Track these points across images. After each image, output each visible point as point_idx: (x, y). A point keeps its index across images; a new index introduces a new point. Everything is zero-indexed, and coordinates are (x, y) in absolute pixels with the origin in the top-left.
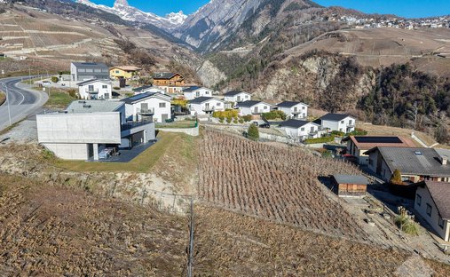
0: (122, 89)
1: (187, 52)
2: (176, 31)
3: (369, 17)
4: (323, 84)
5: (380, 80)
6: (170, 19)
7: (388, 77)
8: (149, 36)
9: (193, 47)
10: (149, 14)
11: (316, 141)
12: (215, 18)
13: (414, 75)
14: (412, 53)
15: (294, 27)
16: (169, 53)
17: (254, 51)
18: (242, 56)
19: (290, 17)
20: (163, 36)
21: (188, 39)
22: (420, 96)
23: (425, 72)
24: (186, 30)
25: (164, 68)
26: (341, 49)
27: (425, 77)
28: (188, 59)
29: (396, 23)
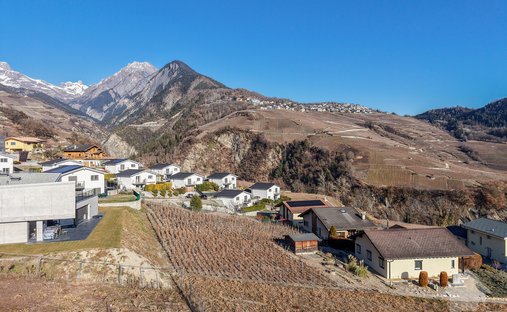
0: (23, 164)
1: (89, 124)
2: (74, 102)
3: (270, 100)
4: (237, 158)
5: (285, 155)
6: (66, 88)
7: (292, 152)
8: (40, 106)
9: (96, 120)
10: (38, 81)
11: (250, 209)
12: (121, 91)
13: (312, 150)
14: (308, 131)
15: (206, 105)
16: (67, 126)
17: (166, 126)
18: (154, 131)
19: (201, 96)
20: (58, 107)
21: (89, 111)
22: (318, 168)
23: (320, 147)
24: (85, 101)
25: (65, 141)
26: (251, 126)
27: (320, 151)
28: (91, 132)
29: (292, 106)
